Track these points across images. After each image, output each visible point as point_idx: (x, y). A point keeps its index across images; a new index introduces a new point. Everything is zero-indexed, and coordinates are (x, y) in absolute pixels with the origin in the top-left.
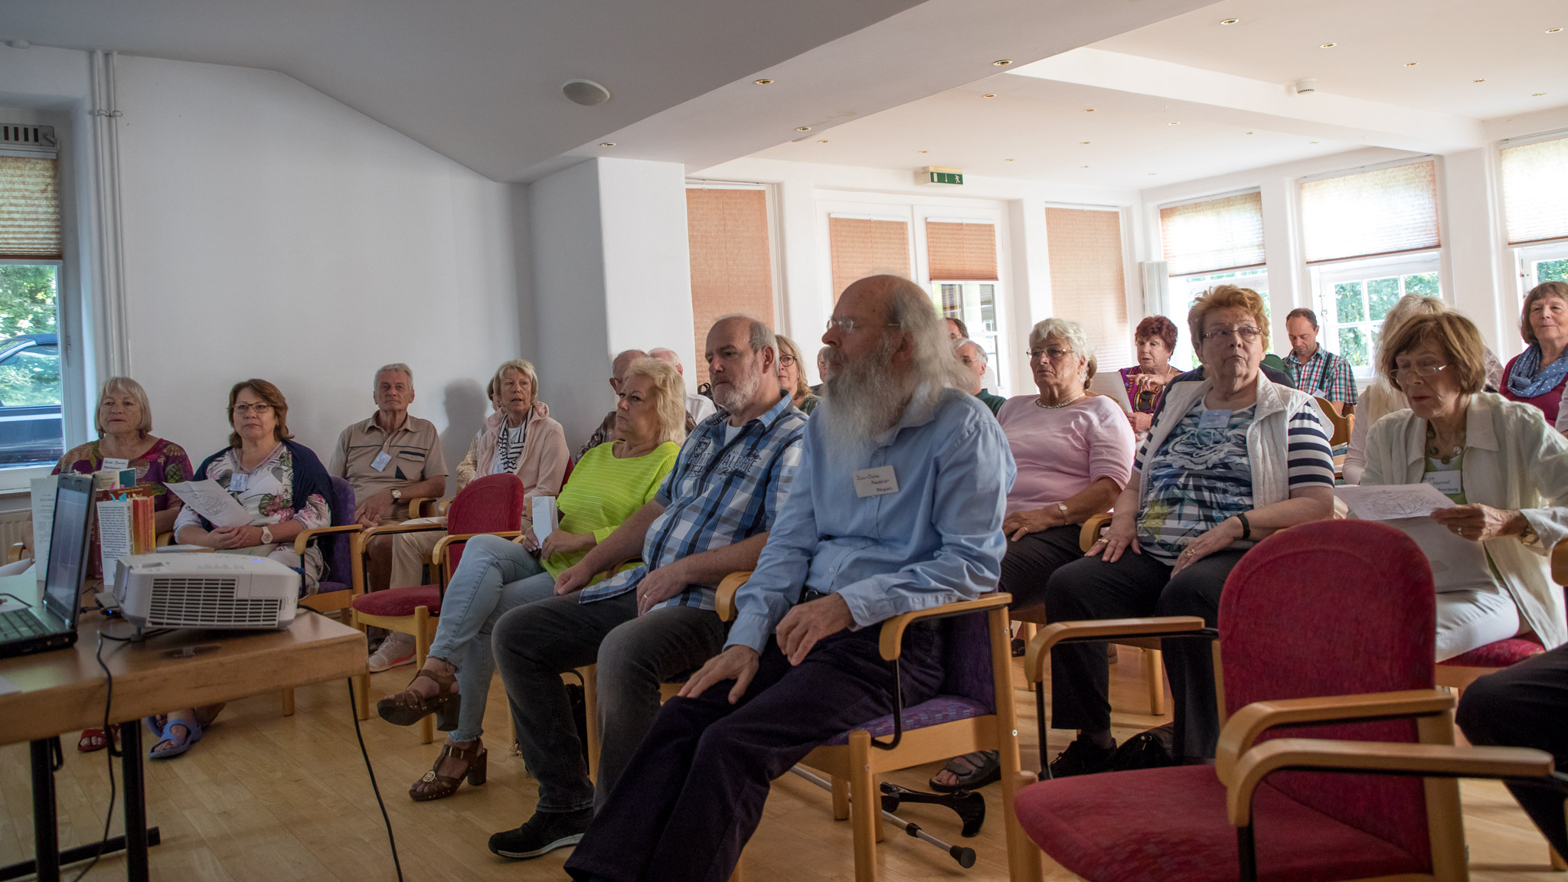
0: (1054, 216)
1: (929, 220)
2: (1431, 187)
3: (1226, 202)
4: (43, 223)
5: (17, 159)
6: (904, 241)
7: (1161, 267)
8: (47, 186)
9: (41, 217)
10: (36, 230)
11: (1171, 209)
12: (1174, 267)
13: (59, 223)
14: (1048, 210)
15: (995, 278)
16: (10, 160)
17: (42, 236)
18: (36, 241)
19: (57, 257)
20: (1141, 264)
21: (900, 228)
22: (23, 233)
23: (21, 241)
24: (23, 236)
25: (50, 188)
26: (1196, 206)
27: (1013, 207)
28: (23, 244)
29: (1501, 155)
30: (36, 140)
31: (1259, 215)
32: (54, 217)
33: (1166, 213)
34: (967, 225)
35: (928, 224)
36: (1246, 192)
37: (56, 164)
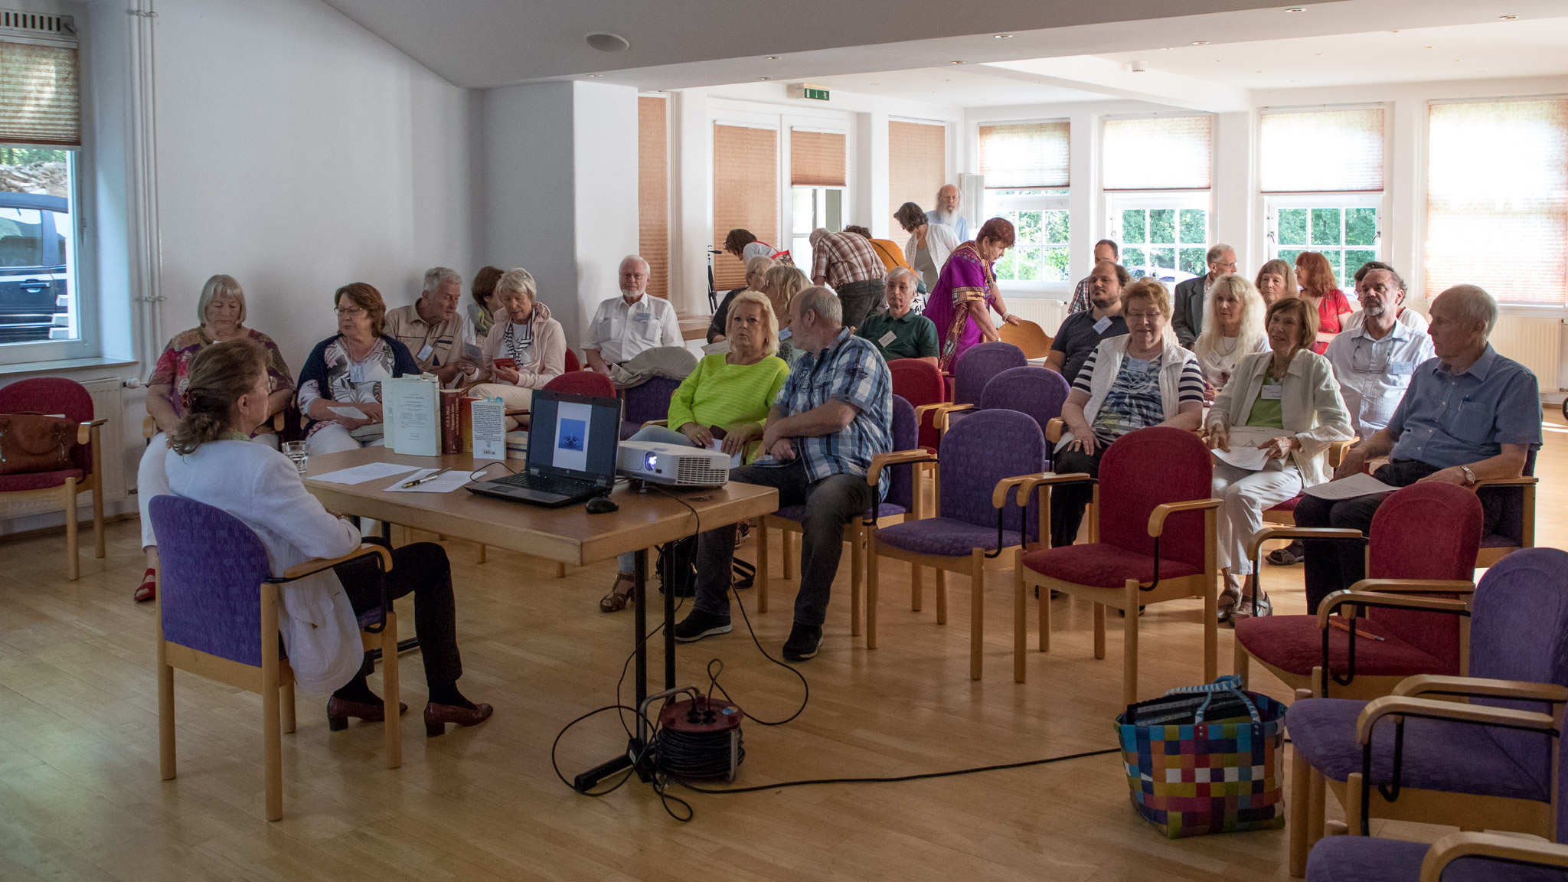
0: (895, 127)
1: (794, 129)
2: (1208, 138)
3: (1040, 127)
4: (64, 110)
5: (43, 47)
6: (772, 148)
7: (979, 180)
8: (68, 74)
9: (63, 104)
10: (59, 116)
11: (989, 127)
12: (989, 181)
13: (77, 110)
14: (891, 123)
15: (843, 184)
16: (37, 48)
17: (63, 122)
18: (58, 127)
19: (74, 142)
20: (960, 175)
21: (772, 134)
22: (48, 119)
23: (46, 127)
24: (48, 122)
25: (71, 76)
26: (1012, 128)
27: (862, 120)
28: (48, 130)
29: (1262, 119)
30: (59, 29)
31: (1066, 142)
32: (74, 104)
33: (985, 130)
34: (825, 134)
35: (793, 133)
36: (1058, 121)
37: (75, 54)
